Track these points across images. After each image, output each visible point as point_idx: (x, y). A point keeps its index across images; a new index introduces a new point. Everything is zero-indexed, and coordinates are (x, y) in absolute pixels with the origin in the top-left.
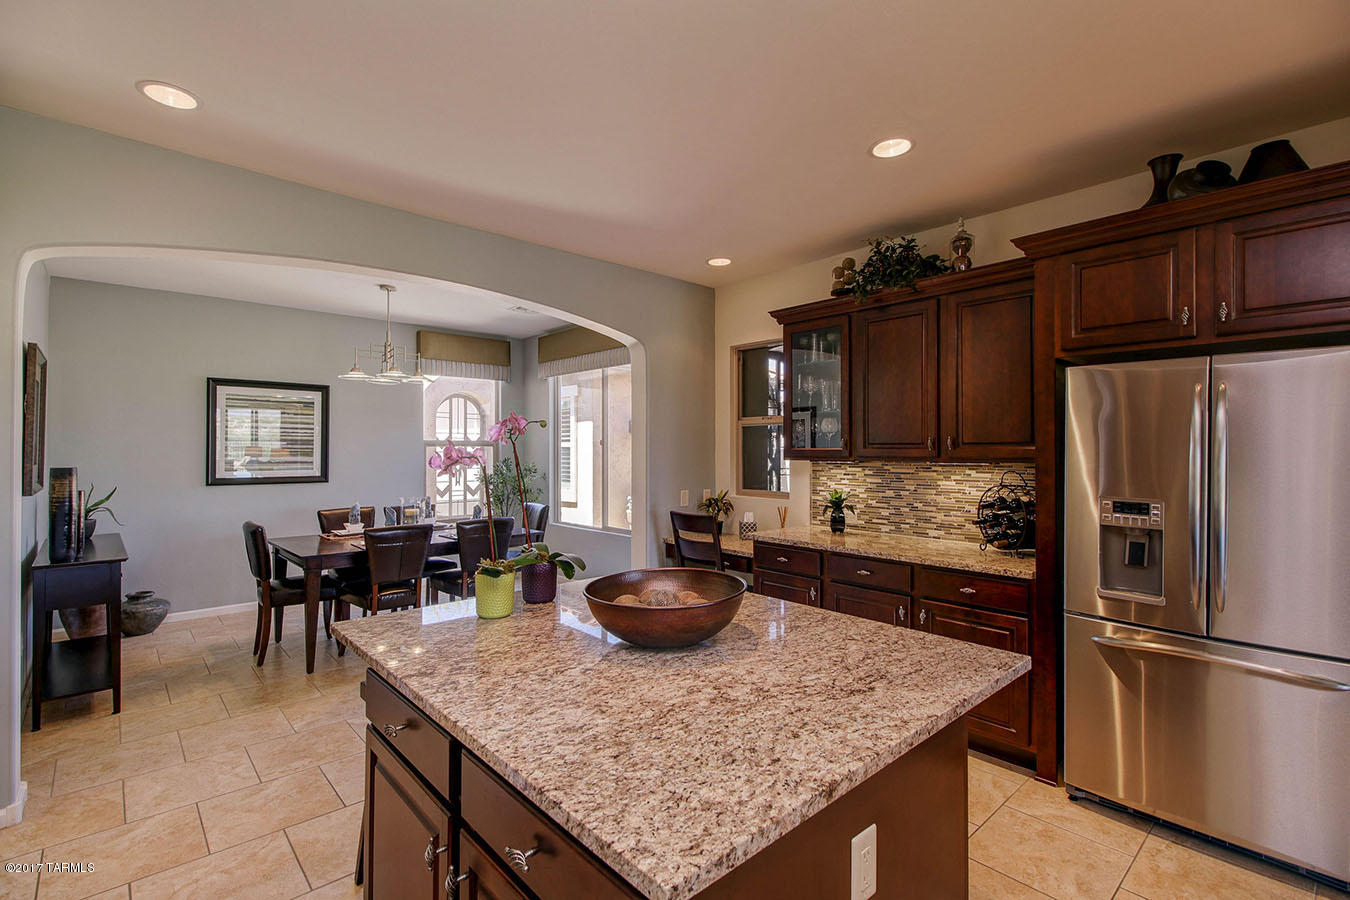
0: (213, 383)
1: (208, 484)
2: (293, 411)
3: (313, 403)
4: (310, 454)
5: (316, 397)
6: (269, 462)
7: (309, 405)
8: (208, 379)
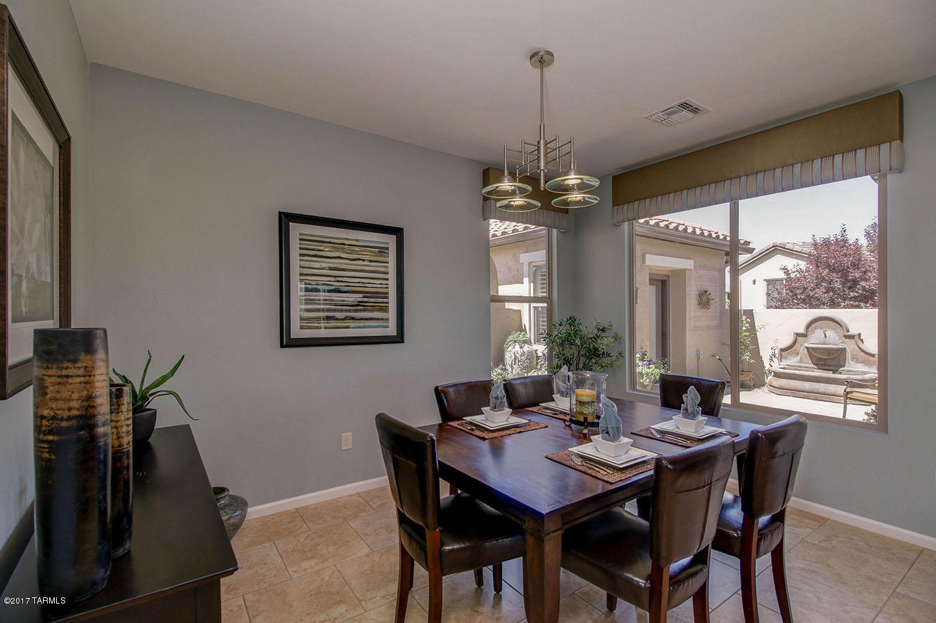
0: (286, 219)
1: (282, 346)
2: (367, 258)
3: (387, 249)
4: (385, 309)
5: (390, 240)
6: (346, 318)
7: (383, 251)
8: (280, 213)
